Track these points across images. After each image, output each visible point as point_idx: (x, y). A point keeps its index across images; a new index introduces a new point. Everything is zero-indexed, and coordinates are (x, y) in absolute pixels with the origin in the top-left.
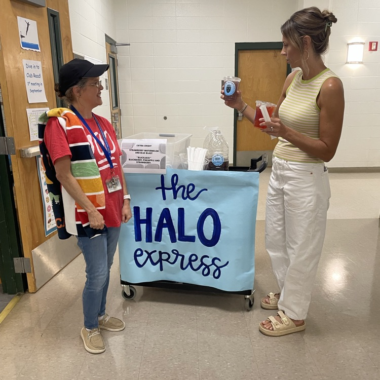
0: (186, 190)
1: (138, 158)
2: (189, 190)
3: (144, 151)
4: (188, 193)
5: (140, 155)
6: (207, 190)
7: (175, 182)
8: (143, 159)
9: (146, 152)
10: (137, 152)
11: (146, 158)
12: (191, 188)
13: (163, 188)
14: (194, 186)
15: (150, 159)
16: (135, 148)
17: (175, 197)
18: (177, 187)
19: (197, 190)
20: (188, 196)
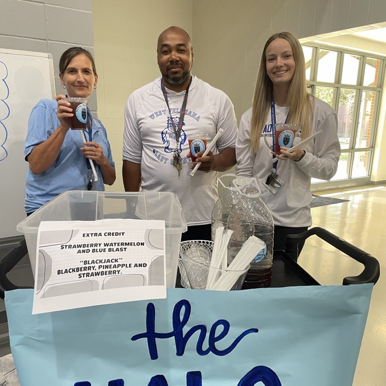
0: (208, 334)
1: (85, 262)
2: (216, 336)
3: (102, 247)
4: (213, 340)
5: (90, 257)
6: (256, 331)
7: (182, 318)
8: (97, 266)
9: (107, 248)
10: (82, 249)
11: (108, 261)
12: (220, 329)
13: (151, 335)
14: (227, 325)
15: (120, 262)
16: (78, 240)
17: (180, 352)
18: (186, 329)
19: (234, 333)
20: (212, 348)
